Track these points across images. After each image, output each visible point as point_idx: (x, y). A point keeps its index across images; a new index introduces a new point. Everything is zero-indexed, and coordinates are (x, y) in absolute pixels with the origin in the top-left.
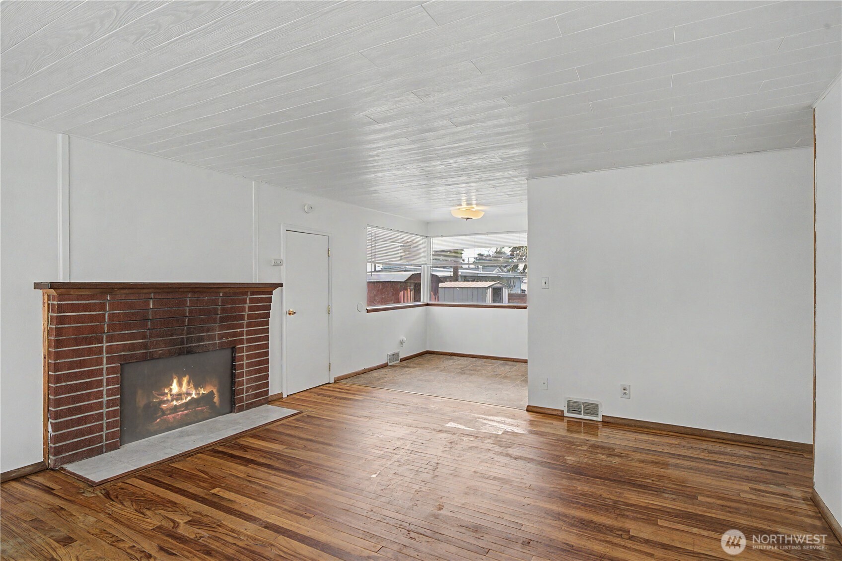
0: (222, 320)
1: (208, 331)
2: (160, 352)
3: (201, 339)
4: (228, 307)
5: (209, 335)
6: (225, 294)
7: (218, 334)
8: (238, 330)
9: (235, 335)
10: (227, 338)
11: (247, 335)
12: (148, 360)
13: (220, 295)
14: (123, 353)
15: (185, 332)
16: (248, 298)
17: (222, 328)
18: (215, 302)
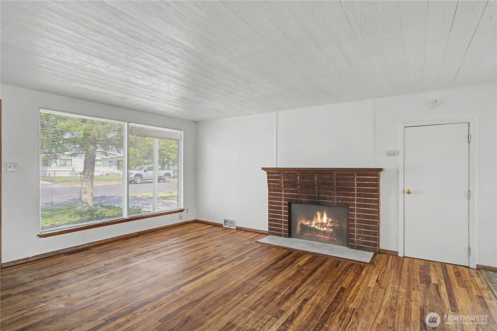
0: (338, 190)
1: (330, 194)
2: (304, 201)
3: (325, 198)
4: (341, 182)
5: (330, 197)
6: (338, 174)
7: (336, 197)
8: (350, 197)
9: (347, 200)
10: (342, 201)
11: (357, 202)
12: (299, 203)
13: (334, 174)
14: (289, 198)
15: (316, 193)
16: (355, 178)
17: (338, 194)
18: (331, 179)
